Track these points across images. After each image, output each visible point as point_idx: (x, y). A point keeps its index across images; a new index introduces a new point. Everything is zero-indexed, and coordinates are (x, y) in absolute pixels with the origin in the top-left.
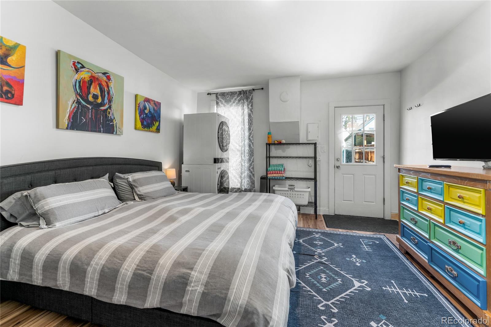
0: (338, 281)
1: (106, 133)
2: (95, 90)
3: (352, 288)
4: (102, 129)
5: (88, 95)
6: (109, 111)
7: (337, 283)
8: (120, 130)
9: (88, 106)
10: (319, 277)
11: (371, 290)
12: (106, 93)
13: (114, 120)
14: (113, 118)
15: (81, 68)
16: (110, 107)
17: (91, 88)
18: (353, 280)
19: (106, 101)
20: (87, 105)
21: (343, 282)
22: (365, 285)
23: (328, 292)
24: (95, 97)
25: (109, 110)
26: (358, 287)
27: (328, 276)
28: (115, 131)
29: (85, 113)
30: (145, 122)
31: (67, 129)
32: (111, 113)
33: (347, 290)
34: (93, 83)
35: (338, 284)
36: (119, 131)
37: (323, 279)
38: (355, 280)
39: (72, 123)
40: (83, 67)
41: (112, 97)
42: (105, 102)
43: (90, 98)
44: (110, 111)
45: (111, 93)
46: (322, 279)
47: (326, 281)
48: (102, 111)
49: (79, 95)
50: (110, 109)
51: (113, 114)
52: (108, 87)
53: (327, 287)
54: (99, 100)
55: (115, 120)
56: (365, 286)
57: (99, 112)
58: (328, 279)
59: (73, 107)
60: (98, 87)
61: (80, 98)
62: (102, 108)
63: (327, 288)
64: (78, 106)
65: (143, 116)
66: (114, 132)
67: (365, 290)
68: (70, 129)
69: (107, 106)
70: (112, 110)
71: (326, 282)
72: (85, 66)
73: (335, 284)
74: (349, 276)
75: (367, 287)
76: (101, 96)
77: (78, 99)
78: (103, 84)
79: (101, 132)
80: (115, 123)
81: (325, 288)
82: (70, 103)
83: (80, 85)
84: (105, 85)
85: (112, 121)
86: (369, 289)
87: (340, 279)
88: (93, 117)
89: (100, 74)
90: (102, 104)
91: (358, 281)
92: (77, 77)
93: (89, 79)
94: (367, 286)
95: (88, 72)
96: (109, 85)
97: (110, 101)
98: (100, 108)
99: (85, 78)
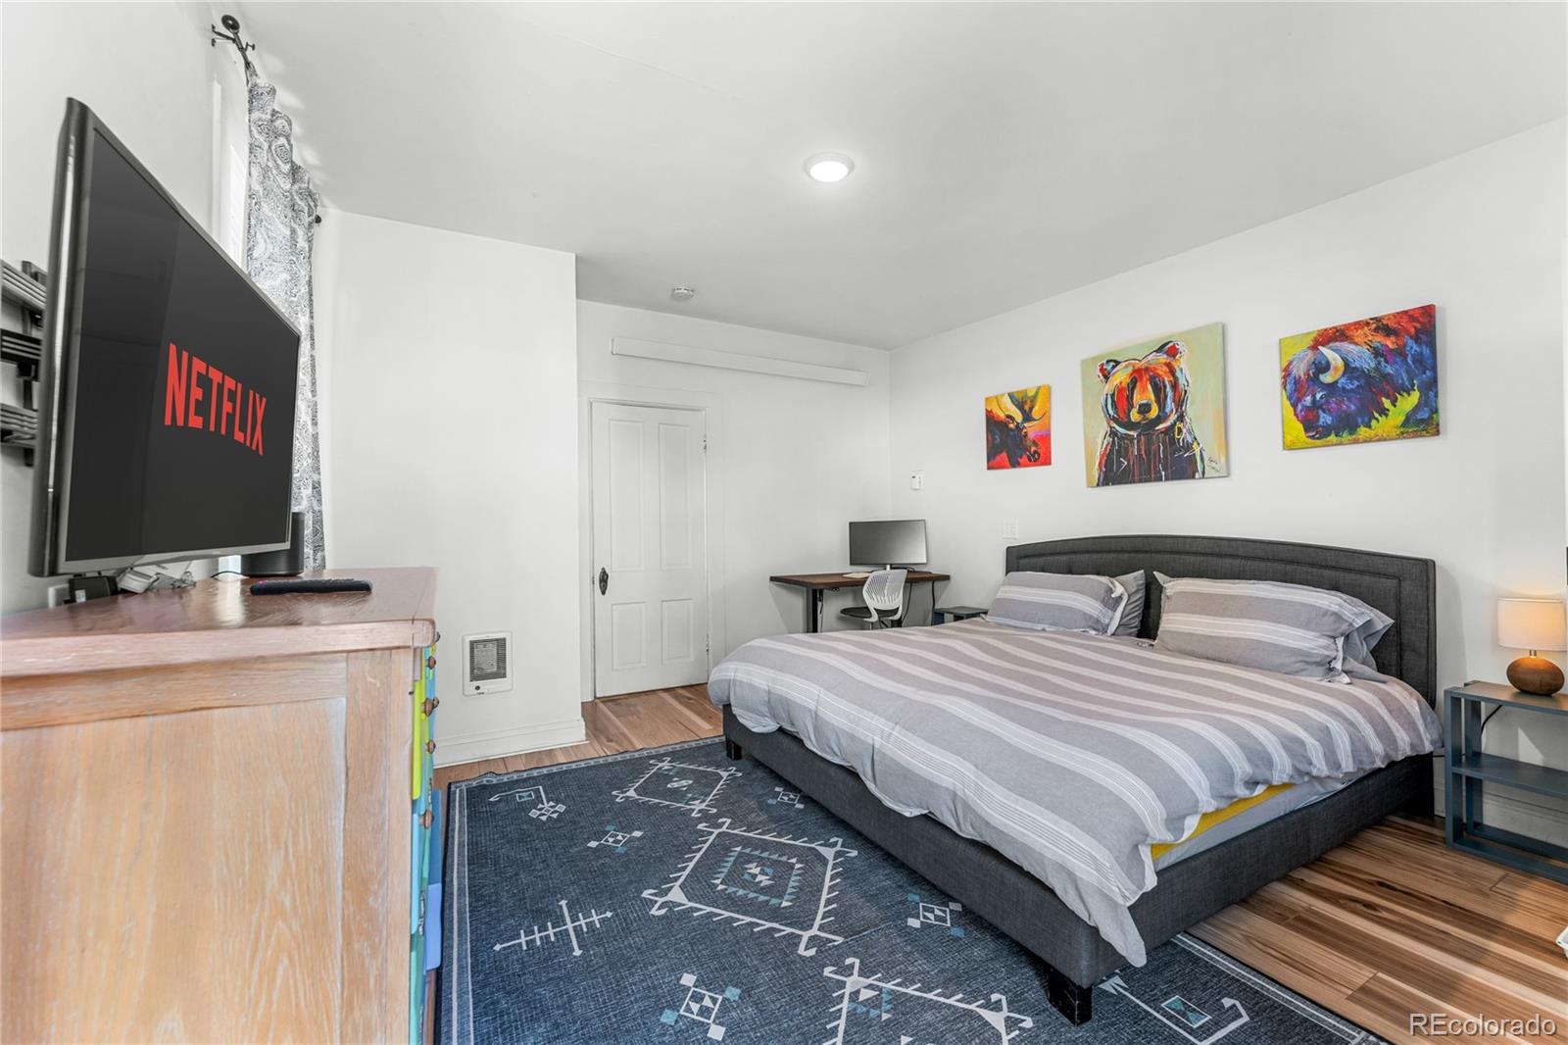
0: (721, 883)
1: (1173, 479)
2: (1144, 395)
3: (685, 880)
4: (1163, 473)
5: (1130, 411)
6: (1179, 429)
7: (723, 875)
8: (1214, 465)
9: (1131, 433)
10: (769, 871)
11: (642, 893)
12: (1168, 389)
13: (1195, 444)
14: (1190, 441)
15: (1114, 367)
16: (1181, 418)
17: (1135, 395)
18: (689, 901)
19: (1170, 405)
20: (1128, 432)
21: (709, 886)
22: (656, 902)
23: (728, 849)
24: (1145, 409)
25: (1179, 425)
26: (672, 887)
27: (750, 884)
28: (1200, 469)
29: (1127, 450)
30: (1322, 414)
31: (1098, 485)
32: (1184, 431)
33: (695, 868)
34: (1138, 384)
35: (718, 876)
36: (1213, 468)
37: (756, 871)
38: (684, 905)
39: (1105, 473)
40: (1117, 363)
41: (1186, 391)
42: (1168, 410)
43: (1135, 416)
44: (1181, 425)
45: (1182, 382)
46: (759, 869)
47: (746, 869)
48: (1161, 433)
49: (1114, 420)
50: (1182, 421)
51: (1190, 432)
52: (1172, 372)
53: (737, 858)
54: (1154, 412)
55: (1199, 444)
56: (656, 899)
57: (1154, 437)
58: (746, 876)
59: (1104, 446)
60: (1149, 387)
61: (1115, 425)
62: (1161, 426)
63: (736, 854)
64: (1114, 441)
65: (1314, 396)
66: (1197, 474)
67: (654, 889)
68: (1103, 485)
69: (1173, 418)
70: (1188, 421)
71: (747, 866)
72: (1119, 360)
73: (726, 870)
74: (702, 910)
75: (651, 897)
76: (1158, 401)
77: (1111, 427)
78: (1160, 373)
79: (1161, 480)
80: (1197, 451)
81: (740, 855)
82: (1099, 441)
83: (1113, 401)
84: (1165, 373)
85: (1188, 447)
86: (646, 894)
87: (722, 890)
88: (1143, 452)
89: (1150, 358)
90: (1159, 419)
91: (674, 907)
92: (1109, 388)
93: (1129, 381)
94: (650, 900)
95: (1127, 366)
96: (1176, 367)
97: (1180, 402)
98: (1157, 428)
99: (1121, 383)
